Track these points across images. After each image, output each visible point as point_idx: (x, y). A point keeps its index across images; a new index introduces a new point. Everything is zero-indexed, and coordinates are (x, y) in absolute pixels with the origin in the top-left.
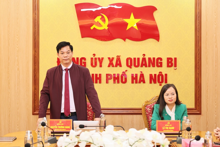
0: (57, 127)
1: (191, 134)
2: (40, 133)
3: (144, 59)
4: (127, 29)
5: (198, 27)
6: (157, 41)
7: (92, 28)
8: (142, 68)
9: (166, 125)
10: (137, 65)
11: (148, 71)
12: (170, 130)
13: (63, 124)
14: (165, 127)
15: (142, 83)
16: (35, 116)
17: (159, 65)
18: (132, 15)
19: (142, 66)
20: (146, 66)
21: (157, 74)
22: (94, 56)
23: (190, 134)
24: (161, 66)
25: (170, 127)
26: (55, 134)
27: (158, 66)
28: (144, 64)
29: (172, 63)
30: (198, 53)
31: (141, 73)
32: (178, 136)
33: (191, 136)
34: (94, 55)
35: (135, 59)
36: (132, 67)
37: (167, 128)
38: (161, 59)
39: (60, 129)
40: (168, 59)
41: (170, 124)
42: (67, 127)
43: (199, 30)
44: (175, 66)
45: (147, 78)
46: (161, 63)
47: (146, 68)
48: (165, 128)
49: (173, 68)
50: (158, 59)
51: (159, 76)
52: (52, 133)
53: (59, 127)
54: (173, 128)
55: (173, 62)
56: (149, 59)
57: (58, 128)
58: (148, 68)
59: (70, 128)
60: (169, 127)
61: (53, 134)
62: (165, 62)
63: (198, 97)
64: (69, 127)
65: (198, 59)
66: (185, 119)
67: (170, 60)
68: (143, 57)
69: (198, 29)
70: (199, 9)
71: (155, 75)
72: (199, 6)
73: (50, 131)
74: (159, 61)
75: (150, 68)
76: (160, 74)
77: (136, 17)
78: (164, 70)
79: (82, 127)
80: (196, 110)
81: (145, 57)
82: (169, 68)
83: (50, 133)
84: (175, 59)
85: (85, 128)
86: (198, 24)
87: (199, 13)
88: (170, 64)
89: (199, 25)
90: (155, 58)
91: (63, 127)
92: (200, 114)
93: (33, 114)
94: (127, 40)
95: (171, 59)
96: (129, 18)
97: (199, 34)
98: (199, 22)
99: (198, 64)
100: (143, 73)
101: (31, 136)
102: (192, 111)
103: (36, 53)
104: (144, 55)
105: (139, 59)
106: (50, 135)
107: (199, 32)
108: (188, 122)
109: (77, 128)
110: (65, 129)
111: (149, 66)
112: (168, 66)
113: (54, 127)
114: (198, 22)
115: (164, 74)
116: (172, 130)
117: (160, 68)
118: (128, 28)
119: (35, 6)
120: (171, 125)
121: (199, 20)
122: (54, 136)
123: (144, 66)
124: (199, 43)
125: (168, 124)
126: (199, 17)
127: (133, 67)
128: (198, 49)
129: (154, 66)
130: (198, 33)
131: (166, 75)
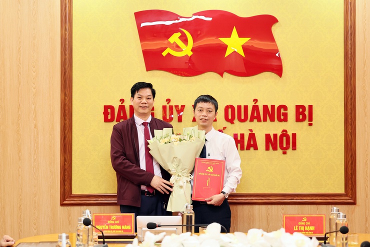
0: (107, 227)
1: (346, 239)
2: (81, 237)
3: (255, 108)
4: (226, 55)
5: (349, 52)
6: (278, 77)
7: (164, 54)
8: (252, 123)
9: (300, 223)
10: (243, 117)
11: (262, 129)
12: (307, 231)
13: (118, 222)
14: (299, 226)
15: (252, 149)
16: (66, 207)
17: (282, 117)
18: (235, 31)
19: (252, 120)
20: (259, 120)
21: (279, 134)
22: (168, 103)
23: (344, 239)
24: (286, 120)
25: (308, 226)
26: (106, 240)
27: (280, 120)
28: (256, 116)
29: (304, 114)
30: (350, 98)
31: (250, 132)
32: (323, 241)
33: (346, 241)
34: (168, 100)
35: (239, 107)
36: (234, 122)
37: (302, 228)
38: (285, 108)
39: (113, 230)
40: (298, 107)
41: (307, 221)
42: (124, 227)
43: (351, 57)
44: (311, 119)
45: (261, 141)
46: (286, 115)
47: (260, 123)
48: (298, 228)
49: (307, 122)
50: (280, 107)
51: (282, 136)
52: (100, 237)
53: (112, 227)
54: (313, 228)
55: (307, 113)
56: (265, 107)
57: (109, 229)
58: (262, 123)
59: (130, 228)
60: (305, 226)
61: (102, 240)
62: (292, 113)
63: (351, 173)
64: (128, 227)
65: (349, 107)
66: (335, 212)
67: (301, 110)
68: (253, 103)
69: (349, 56)
70: (351, 20)
71: (275, 135)
72: (351, 15)
73: (96, 235)
74: (282, 111)
75: (265, 123)
76: (285, 133)
77: (241, 35)
78: (291, 126)
79: (151, 226)
80: (348, 196)
81: (257, 104)
82: (300, 124)
83: (97, 237)
84: (311, 107)
85: (157, 229)
86: (350, 46)
87: (351, 27)
88: (301, 117)
89: (351, 49)
90: (274, 106)
91: (119, 227)
92: (354, 203)
93: (62, 205)
94: (225, 74)
95: (303, 107)
96: (230, 36)
97: (351, 64)
98: (351, 44)
99: (350, 117)
100: (253, 132)
101: (67, 243)
102: (340, 198)
103: (66, 98)
104: (256, 101)
105: (246, 107)
106: (95, 242)
107: (351, 59)
108: (341, 217)
109: (143, 229)
110: (121, 230)
111: (265, 120)
112: (298, 120)
113: (103, 226)
114: (350, 42)
115: (290, 133)
116: (311, 231)
117: (283, 123)
118: (228, 53)
119: (66, 16)
120: (309, 223)
121: (351, 40)
122: (104, 242)
123: (255, 121)
124: (351, 80)
125: (303, 222)
126: (351, 34)
127: (236, 121)
128: (350, 90)
129: (272, 120)
130: (350, 62)
131: (294, 135)
